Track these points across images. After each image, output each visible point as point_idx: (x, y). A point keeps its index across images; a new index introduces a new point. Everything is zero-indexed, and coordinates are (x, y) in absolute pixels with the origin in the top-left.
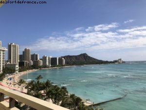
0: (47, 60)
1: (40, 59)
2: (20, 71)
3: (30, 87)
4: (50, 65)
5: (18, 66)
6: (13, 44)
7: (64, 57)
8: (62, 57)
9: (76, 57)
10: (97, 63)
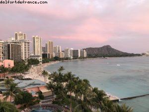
0: (69, 53)
1: (62, 51)
2: (44, 62)
3: (52, 79)
4: (72, 57)
5: (41, 58)
6: (37, 36)
7: (85, 49)
8: (83, 49)
9: (98, 49)
10: (121, 56)
